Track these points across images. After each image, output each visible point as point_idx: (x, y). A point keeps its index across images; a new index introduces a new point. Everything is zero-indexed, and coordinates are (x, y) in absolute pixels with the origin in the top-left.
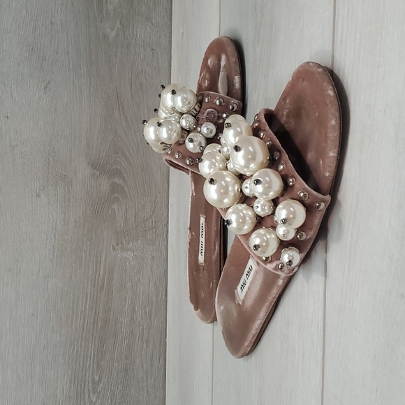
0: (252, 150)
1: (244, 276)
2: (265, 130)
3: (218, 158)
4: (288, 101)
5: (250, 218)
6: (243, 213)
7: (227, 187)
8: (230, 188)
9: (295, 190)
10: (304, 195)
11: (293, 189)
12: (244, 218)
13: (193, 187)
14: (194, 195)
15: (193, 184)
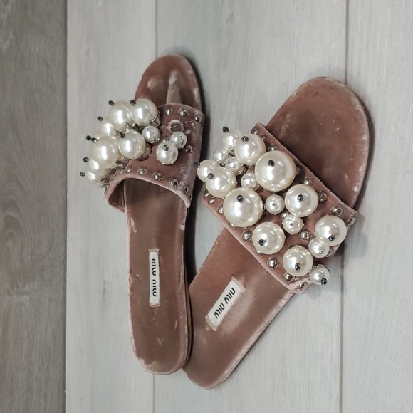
0: (281, 165)
1: (221, 300)
2: (276, 145)
3: (228, 173)
4: (288, 116)
5: (282, 236)
6: (274, 232)
7: (252, 204)
8: (256, 206)
9: (328, 206)
10: (337, 211)
11: (325, 205)
12: (275, 236)
13: (133, 223)
14: (135, 231)
15: (132, 221)
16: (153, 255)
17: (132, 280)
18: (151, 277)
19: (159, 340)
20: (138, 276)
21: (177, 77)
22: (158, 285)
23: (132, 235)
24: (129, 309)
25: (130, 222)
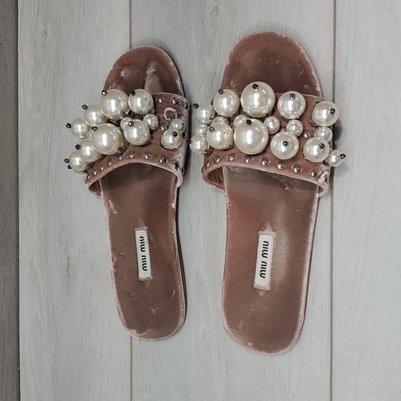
1: (260, 259)
13: (112, 205)
14: (115, 213)
15: (110, 203)
16: (141, 233)
17: (115, 259)
18: (140, 254)
19: (153, 310)
20: (122, 254)
21: (157, 67)
22: (148, 260)
23: (111, 216)
24: (115, 286)
25: (109, 205)
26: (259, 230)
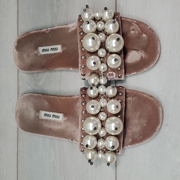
1: (52, 114)
26: (64, 113)
